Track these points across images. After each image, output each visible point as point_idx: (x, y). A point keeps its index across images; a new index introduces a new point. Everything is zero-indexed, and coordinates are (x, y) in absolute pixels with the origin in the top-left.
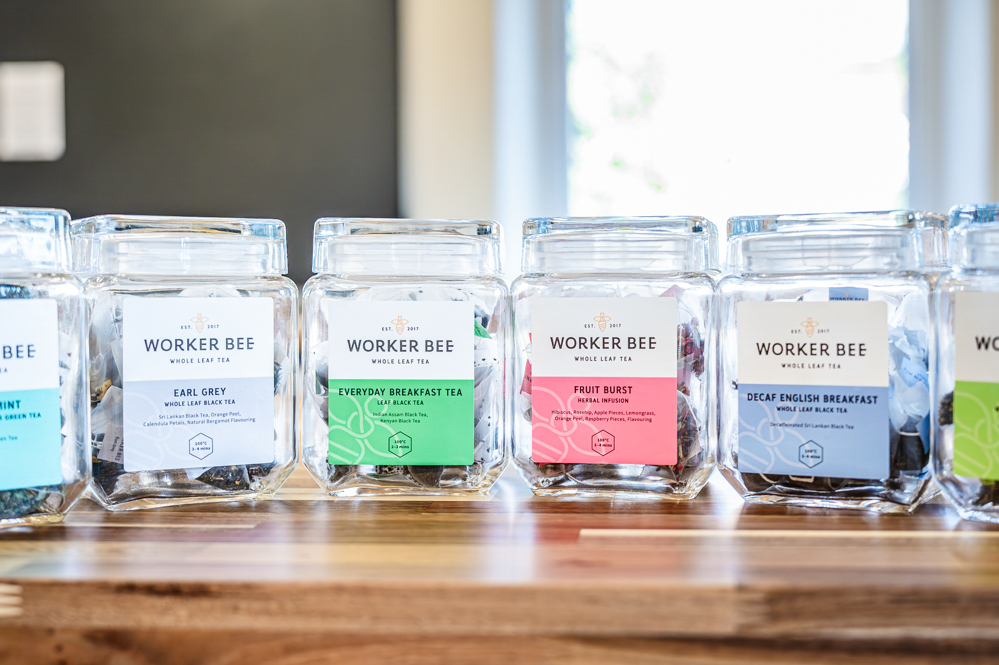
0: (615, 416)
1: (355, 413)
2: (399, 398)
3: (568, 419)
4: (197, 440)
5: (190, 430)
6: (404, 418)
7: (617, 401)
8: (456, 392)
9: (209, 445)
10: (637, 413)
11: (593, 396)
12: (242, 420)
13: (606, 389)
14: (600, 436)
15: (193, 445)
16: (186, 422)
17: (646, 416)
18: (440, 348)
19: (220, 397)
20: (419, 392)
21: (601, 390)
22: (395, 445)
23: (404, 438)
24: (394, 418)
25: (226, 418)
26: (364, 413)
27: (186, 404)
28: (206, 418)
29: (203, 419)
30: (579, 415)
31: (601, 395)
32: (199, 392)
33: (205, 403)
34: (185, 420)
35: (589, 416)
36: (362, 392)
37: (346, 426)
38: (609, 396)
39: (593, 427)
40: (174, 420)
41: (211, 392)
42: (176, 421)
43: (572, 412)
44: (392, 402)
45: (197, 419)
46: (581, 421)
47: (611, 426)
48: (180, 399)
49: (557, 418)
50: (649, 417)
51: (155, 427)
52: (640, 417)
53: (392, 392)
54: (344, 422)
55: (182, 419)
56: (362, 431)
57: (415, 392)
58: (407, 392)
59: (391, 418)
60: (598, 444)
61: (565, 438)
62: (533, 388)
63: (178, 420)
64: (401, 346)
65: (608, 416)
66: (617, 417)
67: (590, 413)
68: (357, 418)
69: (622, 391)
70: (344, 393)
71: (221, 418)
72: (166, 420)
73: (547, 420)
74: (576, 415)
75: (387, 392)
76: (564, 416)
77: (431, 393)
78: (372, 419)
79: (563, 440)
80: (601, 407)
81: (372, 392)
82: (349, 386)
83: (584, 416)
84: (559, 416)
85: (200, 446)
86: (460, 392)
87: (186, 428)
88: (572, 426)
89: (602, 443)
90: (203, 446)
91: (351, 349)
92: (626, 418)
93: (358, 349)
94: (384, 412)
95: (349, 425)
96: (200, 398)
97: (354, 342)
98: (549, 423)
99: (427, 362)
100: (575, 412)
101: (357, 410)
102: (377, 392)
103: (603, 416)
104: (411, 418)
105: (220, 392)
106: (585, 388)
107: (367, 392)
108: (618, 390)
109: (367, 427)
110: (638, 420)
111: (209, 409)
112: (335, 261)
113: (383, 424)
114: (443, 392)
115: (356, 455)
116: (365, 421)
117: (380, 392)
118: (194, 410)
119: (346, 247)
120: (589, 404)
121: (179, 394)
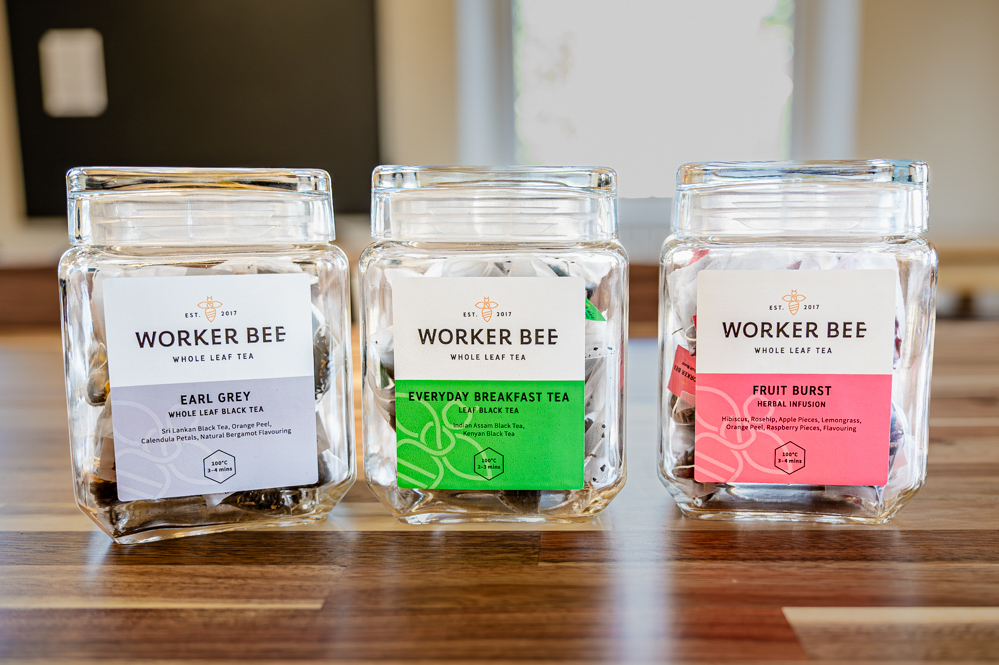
0: (808, 424)
1: (431, 424)
2: (488, 404)
3: (744, 428)
4: (214, 458)
5: (205, 447)
6: (494, 430)
7: (810, 404)
8: (561, 396)
9: (230, 464)
10: (836, 421)
11: (779, 399)
12: (273, 432)
13: (795, 390)
14: (785, 449)
15: (209, 465)
16: (198, 437)
17: (849, 424)
18: (540, 340)
19: (244, 403)
20: (512, 397)
21: (788, 390)
22: (482, 465)
23: (495, 456)
24: (481, 430)
25: (252, 430)
26: (442, 423)
27: (197, 413)
28: (225, 431)
29: (221, 432)
30: (759, 423)
31: (789, 397)
32: (214, 398)
33: (224, 411)
34: (197, 434)
35: (771, 424)
36: (439, 397)
37: (418, 440)
38: (799, 398)
39: (777, 438)
40: (182, 434)
41: (230, 397)
42: (185, 434)
43: (749, 419)
44: (477, 409)
45: (213, 433)
46: (761, 431)
47: (800, 437)
48: (189, 408)
49: (729, 427)
50: (853, 425)
51: (156, 444)
52: (840, 425)
53: (477, 396)
54: (416, 435)
55: (194, 433)
56: (440, 446)
57: (508, 397)
58: (497, 396)
59: (476, 430)
60: (783, 459)
61: (740, 451)
62: (697, 388)
63: (188, 434)
64: (489, 336)
65: (797, 424)
66: (809, 424)
67: (773, 420)
68: (432, 430)
69: (817, 391)
70: (415, 397)
71: (245, 430)
72: (172, 435)
73: (715, 429)
74: (755, 423)
75: (471, 397)
76: (738, 424)
77: (528, 398)
78: (453, 432)
79: (737, 454)
80: (788, 412)
81: (450, 396)
82: (421, 389)
83: (765, 423)
84: (732, 423)
85: (218, 467)
86: (566, 397)
87: (199, 444)
88: (750, 436)
89: (788, 458)
90: (223, 466)
91: (423, 341)
92: (821, 426)
93: (432, 341)
94: (467, 422)
95: (423, 439)
96: (216, 405)
97: (427, 331)
98: (718, 433)
99: (523, 357)
100: (753, 418)
101: (432, 419)
102: (458, 397)
103: (790, 424)
104: (503, 430)
105: (243, 397)
106: (766, 388)
107: (445, 396)
108: (812, 390)
109: (446, 441)
110: (838, 429)
111: (229, 420)
112: (400, 223)
113: (466, 438)
114: (545, 397)
115: (433, 476)
116: (442, 432)
117: (462, 397)
118: (208, 421)
119: (414, 205)
120: (772, 408)
121: (188, 401)
